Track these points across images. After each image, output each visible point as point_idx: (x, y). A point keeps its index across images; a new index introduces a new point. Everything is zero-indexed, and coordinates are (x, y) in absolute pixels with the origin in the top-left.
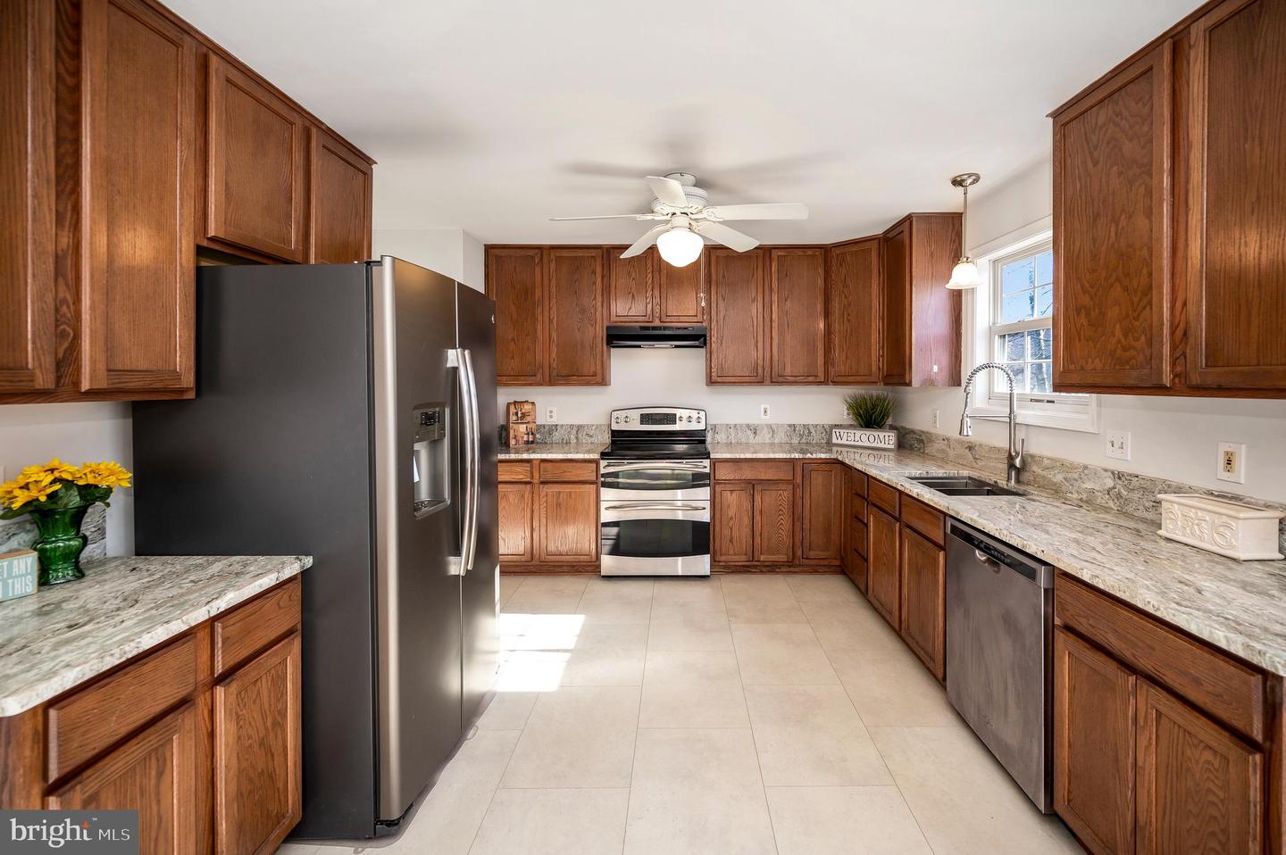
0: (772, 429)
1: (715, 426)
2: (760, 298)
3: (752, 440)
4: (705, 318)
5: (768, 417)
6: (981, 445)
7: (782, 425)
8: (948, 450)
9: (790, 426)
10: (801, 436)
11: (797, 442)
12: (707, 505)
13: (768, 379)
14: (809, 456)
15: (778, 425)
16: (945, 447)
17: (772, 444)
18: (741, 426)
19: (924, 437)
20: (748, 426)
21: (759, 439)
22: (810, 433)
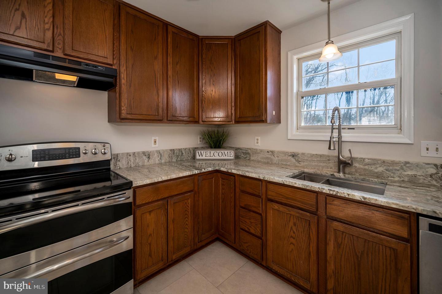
0: (160, 153)
1: (117, 155)
2: (160, 56)
3: (146, 163)
4: (115, 62)
5: (157, 145)
6: (303, 154)
7: (166, 150)
8: (272, 157)
9: (171, 150)
10: (177, 156)
11: (175, 160)
12: (130, 234)
13: (166, 118)
14: (203, 170)
15: (164, 151)
16: (270, 156)
17: (161, 164)
18: (138, 153)
19: (249, 151)
20: (144, 153)
21: (151, 161)
22: (182, 154)
